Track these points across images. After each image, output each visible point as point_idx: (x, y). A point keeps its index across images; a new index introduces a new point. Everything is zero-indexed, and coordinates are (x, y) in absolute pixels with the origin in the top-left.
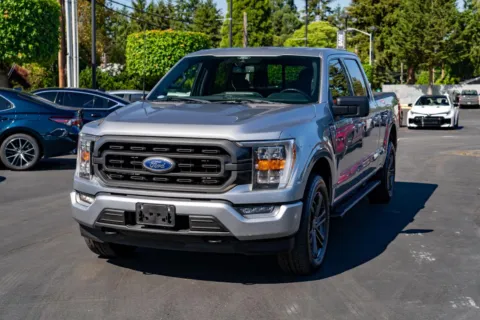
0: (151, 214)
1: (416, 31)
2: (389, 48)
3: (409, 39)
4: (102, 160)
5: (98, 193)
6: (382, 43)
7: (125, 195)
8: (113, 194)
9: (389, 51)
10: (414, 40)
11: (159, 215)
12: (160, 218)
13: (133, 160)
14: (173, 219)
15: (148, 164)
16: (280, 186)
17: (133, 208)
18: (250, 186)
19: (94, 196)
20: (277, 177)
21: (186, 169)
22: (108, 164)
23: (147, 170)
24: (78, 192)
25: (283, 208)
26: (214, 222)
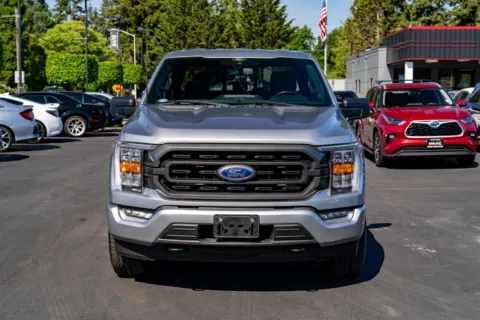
0: (232, 226)
1: (179, 33)
2: (151, 49)
3: (172, 40)
4: (164, 171)
5: (160, 208)
6: (144, 44)
7: (196, 207)
8: (180, 207)
9: (152, 52)
10: (177, 42)
11: (240, 226)
12: (242, 229)
13: (202, 169)
14: (257, 229)
15: (225, 173)
16: (353, 189)
17: (211, 221)
18: (328, 192)
19: (153, 211)
20: (349, 180)
21: (265, 177)
22: (172, 175)
23: (225, 180)
24: (121, 207)
25: (357, 212)
26: (299, 230)
